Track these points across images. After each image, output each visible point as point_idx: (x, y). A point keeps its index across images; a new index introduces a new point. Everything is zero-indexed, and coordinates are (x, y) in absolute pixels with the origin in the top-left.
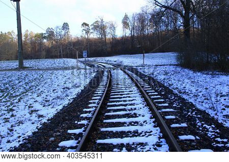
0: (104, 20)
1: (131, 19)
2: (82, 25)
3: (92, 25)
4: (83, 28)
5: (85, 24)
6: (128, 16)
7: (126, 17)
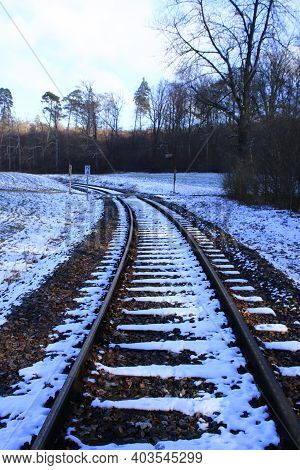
0: (94, 91)
1: (154, 93)
2: (44, 97)
3: (65, 99)
4: (46, 105)
5: (49, 96)
6: (150, 86)
7: (144, 87)
